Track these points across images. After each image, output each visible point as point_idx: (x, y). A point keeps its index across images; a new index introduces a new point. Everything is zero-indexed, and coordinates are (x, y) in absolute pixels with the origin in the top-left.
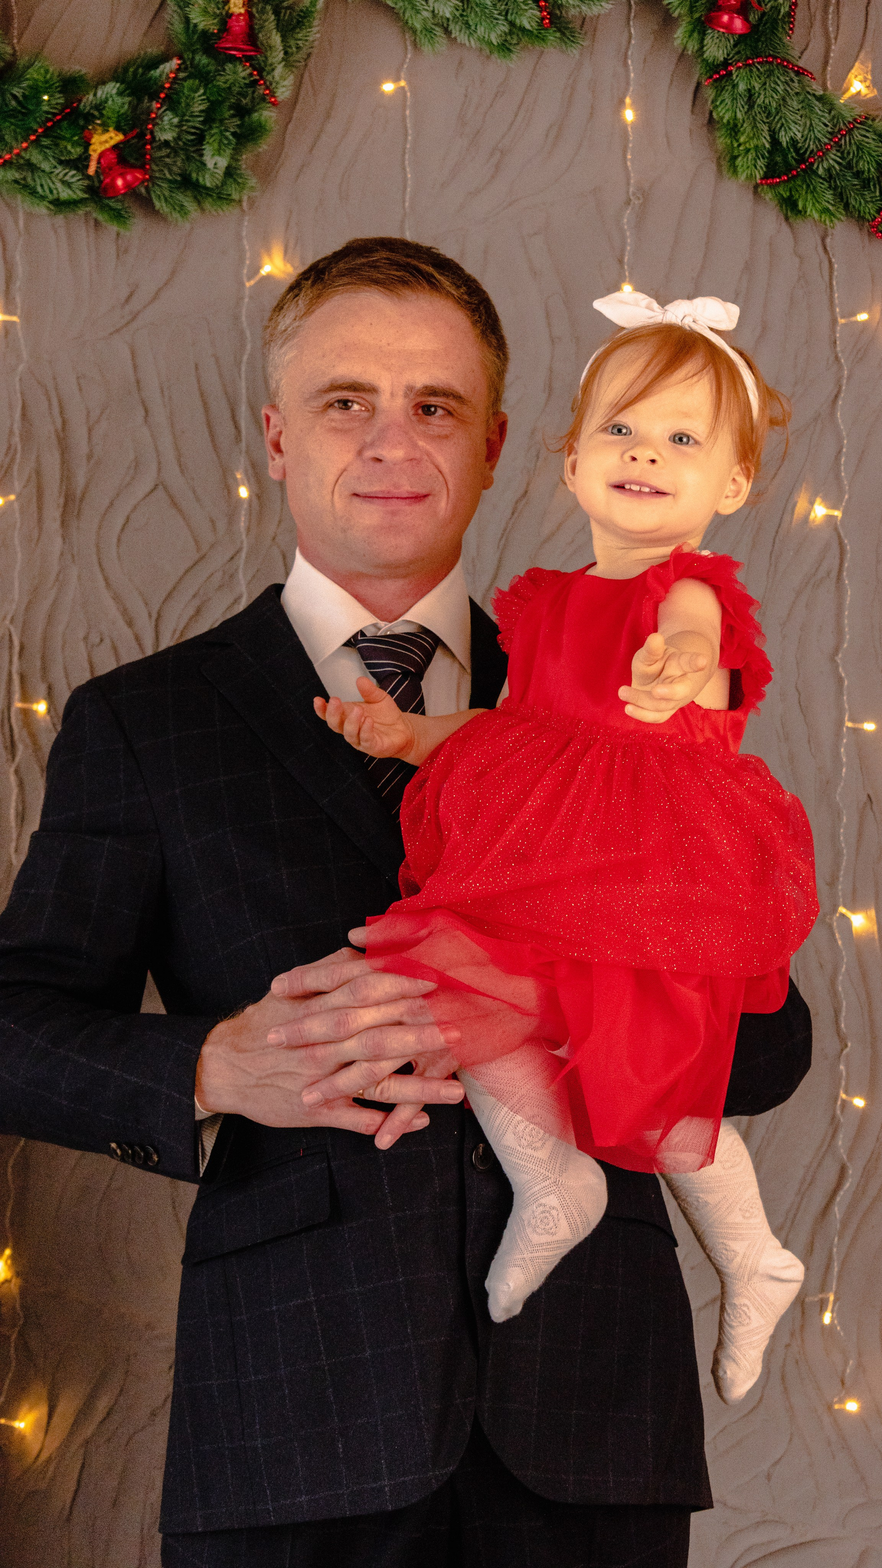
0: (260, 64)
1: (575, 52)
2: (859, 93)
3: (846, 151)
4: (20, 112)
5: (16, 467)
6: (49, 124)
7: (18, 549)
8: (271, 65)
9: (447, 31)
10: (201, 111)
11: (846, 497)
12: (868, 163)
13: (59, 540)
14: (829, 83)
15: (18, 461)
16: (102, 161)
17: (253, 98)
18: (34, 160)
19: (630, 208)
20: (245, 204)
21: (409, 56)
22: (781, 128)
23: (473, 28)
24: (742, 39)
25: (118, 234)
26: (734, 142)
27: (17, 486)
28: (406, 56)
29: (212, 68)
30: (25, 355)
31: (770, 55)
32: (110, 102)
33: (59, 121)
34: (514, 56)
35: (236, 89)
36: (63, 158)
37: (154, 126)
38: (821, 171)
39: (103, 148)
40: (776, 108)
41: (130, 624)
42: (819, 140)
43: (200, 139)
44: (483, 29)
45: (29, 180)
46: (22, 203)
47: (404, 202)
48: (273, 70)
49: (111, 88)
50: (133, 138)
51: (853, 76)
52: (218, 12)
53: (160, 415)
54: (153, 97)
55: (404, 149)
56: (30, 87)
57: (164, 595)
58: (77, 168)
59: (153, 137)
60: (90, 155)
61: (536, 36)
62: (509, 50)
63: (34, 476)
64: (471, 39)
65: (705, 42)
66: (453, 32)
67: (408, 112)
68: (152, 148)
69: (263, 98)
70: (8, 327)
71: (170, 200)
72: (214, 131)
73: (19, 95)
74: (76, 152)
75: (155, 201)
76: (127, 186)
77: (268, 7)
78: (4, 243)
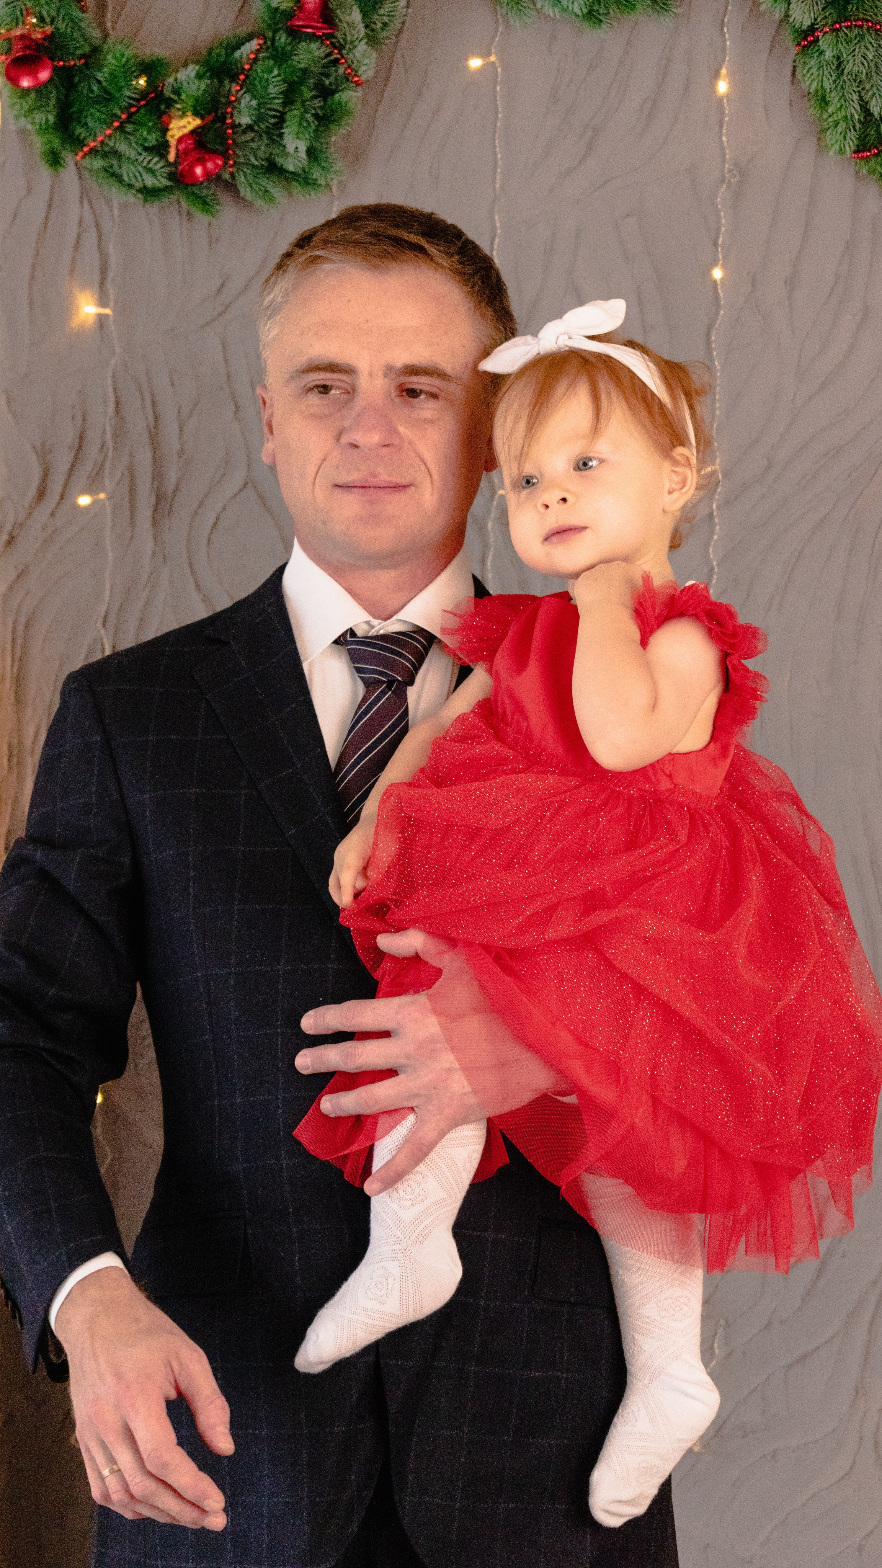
0: (339, 42)
1: (667, 21)
4: (105, 98)
5: (108, 465)
6: (133, 110)
7: (110, 550)
8: (352, 43)
10: (279, 93)
13: (150, 543)
15: (110, 461)
16: (182, 147)
17: (336, 78)
18: (118, 147)
19: (724, 186)
20: (334, 188)
21: (501, 29)
22: (872, 96)
25: (210, 224)
26: (823, 113)
27: (108, 483)
28: (496, 30)
29: (289, 47)
30: (118, 349)
31: (860, 19)
32: (189, 86)
33: (143, 106)
34: (607, 28)
35: (314, 69)
36: (145, 145)
37: (233, 109)
39: (181, 133)
40: (866, 76)
43: (281, 120)
45: (116, 169)
46: (115, 194)
47: (494, 182)
48: (354, 48)
49: (194, 70)
50: (212, 122)
54: (234, 78)
55: (497, 127)
56: (113, 71)
58: (160, 156)
59: (233, 124)
60: (169, 141)
61: (624, 6)
62: (600, 21)
63: (126, 473)
65: (791, 7)
67: (498, 88)
68: (235, 133)
69: (346, 78)
70: (101, 320)
71: (254, 186)
72: (295, 112)
73: (102, 79)
74: (152, 139)
75: (242, 190)
76: (209, 174)
78: (100, 234)
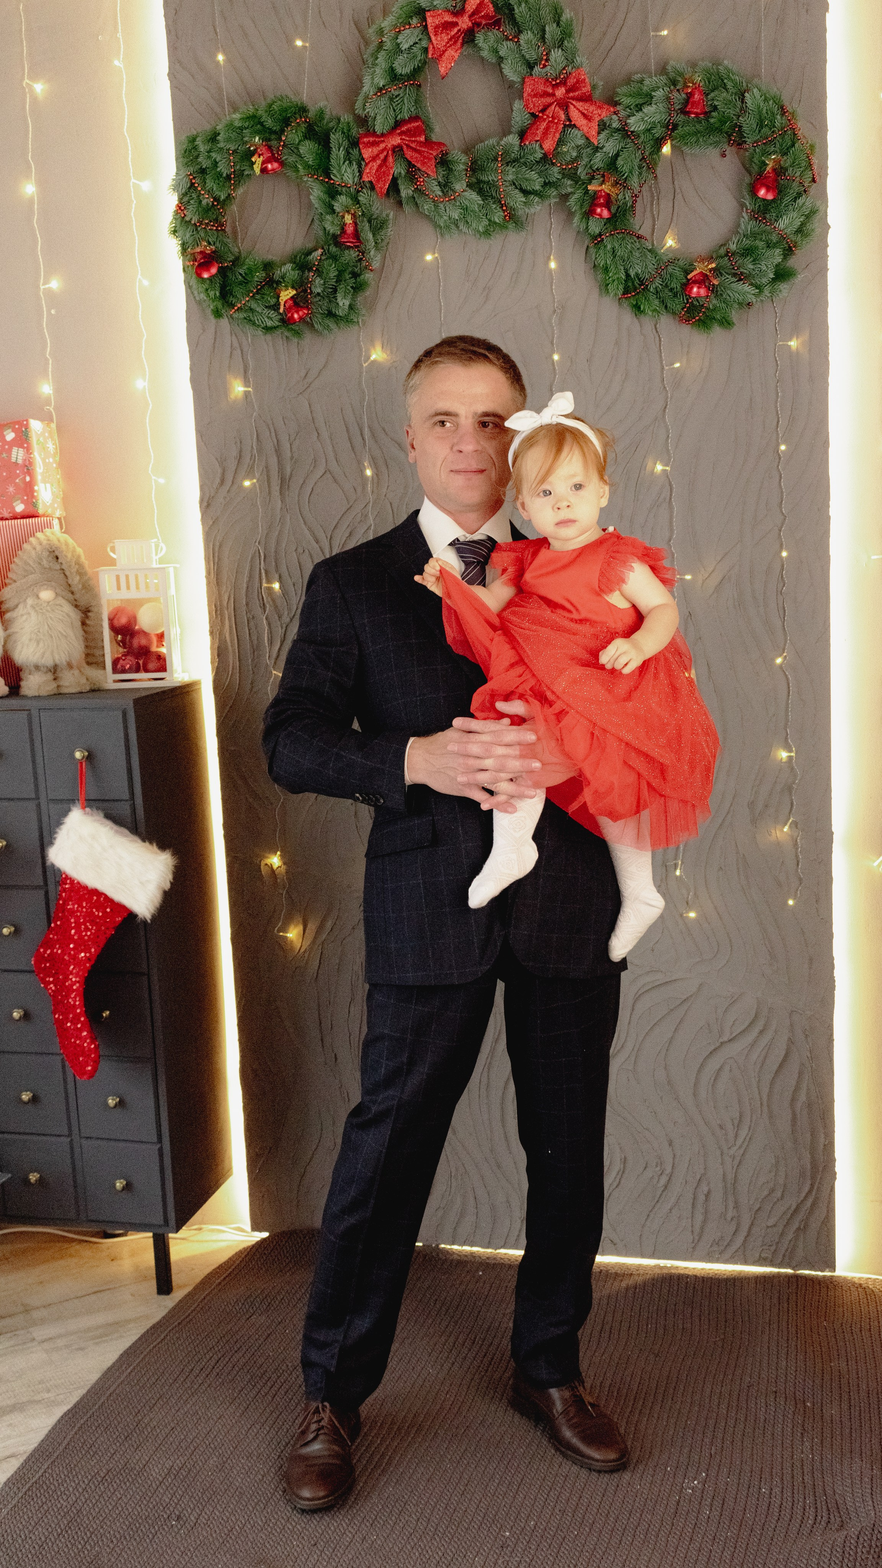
0: (362, 250)
1: (523, 234)
2: (671, 246)
3: (664, 278)
4: (244, 282)
5: (256, 465)
6: (259, 287)
7: (260, 507)
8: (368, 250)
9: (458, 227)
10: (334, 276)
11: (672, 459)
12: (676, 283)
13: (280, 502)
14: (655, 241)
15: (256, 463)
16: (287, 305)
17: (361, 268)
18: (252, 307)
19: (556, 314)
20: (360, 323)
21: (438, 240)
22: (630, 267)
23: (470, 224)
24: (609, 220)
25: (298, 343)
26: (607, 276)
27: (257, 474)
29: (338, 253)
30: (255, 407)
31: (623, 229)
32: (289, 274)
33: (264, 285)
34: (492, 237)
35: (351, 264)
36: (267, 305)
37: (311, 285)
38: (652, 289)
39: (286, 298)
40: (627, 257)
42: (650, 273)
43: (335, 291)
44: (475, 224)
45: (252, 317)
46: (249, 330)
47: (441, 317)
48: (370, 252)
49: (289, 266)
50: (301, 292)
51: (668, 237)
52: (339, 223)
53: (325, 435)
54: (310, 270)
55: (440, 289)
56: (248, 269)
57: (333, 527)
58: (274, 310)
59: (311, 293)
60: (280, 302)
61: (502, 227)
62: (490, 234)
63: (265, 469)
64: (470, 230)
65: (589, 224)
66: (460, 226)
67: (440, 270)
68: (311, 297)
69: (366, 267)
70: (246, 394)
71: (322, 324)
72: (342, 286)
73: (243, 273)
74: (273, 301)
75: (316, 326)
76: (300, 318)
77: (365, 219)
78: (242, 351)
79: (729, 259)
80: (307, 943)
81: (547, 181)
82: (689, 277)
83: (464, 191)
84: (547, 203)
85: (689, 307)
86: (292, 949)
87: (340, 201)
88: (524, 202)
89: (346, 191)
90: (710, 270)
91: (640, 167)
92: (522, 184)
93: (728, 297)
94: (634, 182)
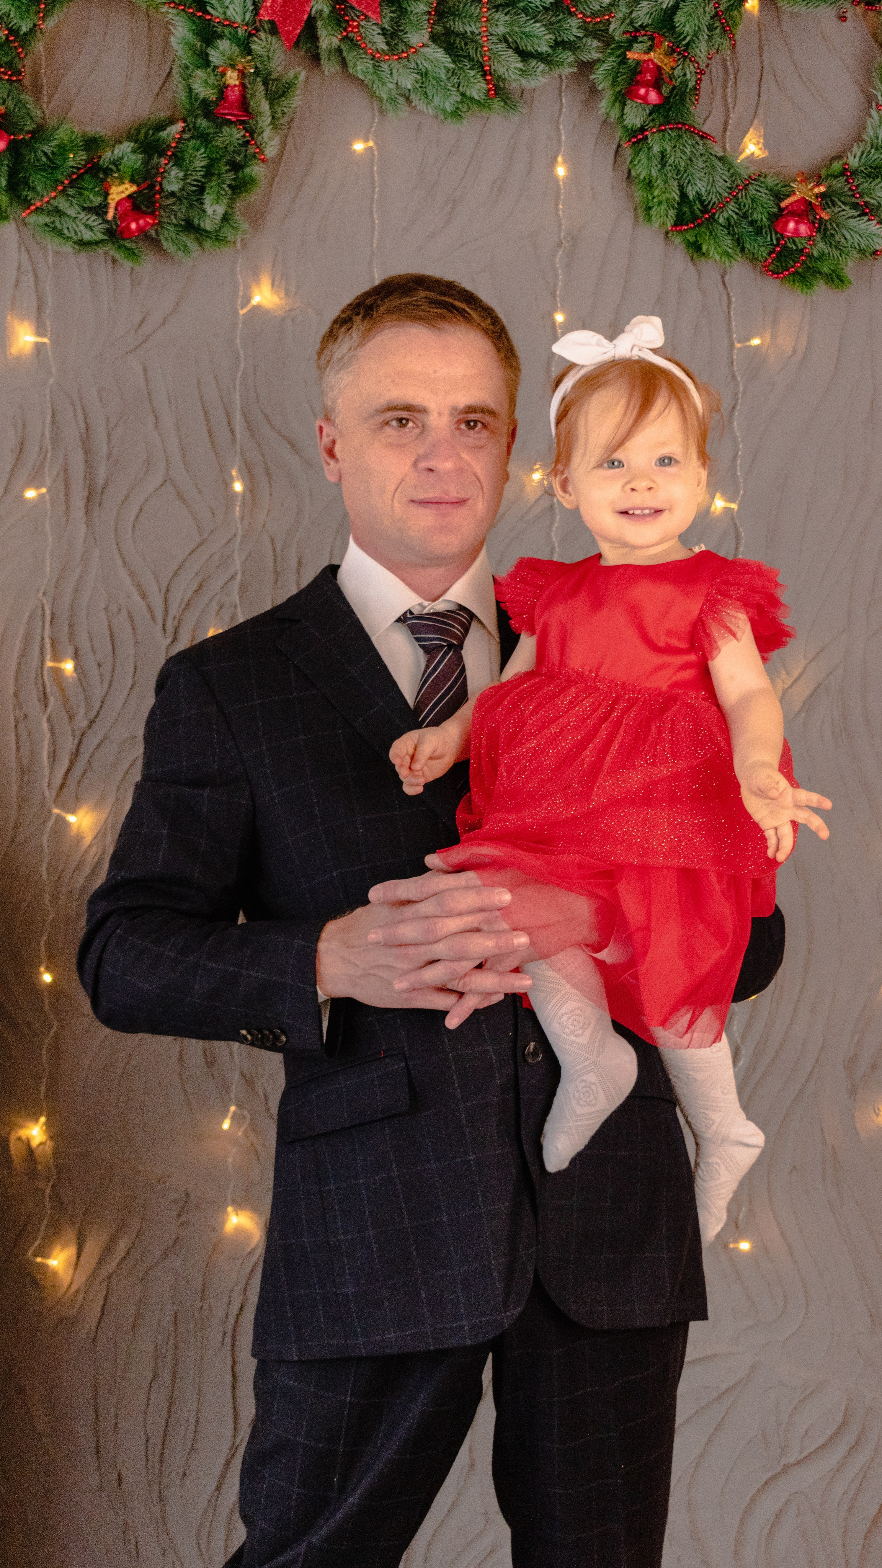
0: (251, 127)
1: (515, 118)
2: (753, 154)
3: (742, 204)
4: (49, 166)
5: (47, 465)
6: (74, 177)
7: (49, 533)
8: (261, 128)
9: (408, 100)
10: (202, 167)
11: (741, 492)
12: (761, 213)
13: (83, 527)
14: (728, 145)
15: (48, 460)
16: (119, 208)
17: (246, 156)
18: (61, 207)
19: (562, 250)
20: (239, 245)
21: (376, 120)
22: (688, 183)
23: (430, 98)
24: (656, 109)
25: (132, 269)
26: (649, 194)
27: (48, 480)
28: (373, 122)
29: (211, 130)
30: (54, 370)
31: (679, 123)
32: (126, 159)
33: (83, 174)
34: (464, 122)
35: (231, 148)
36: (85, 205)
37: (162, 178)
38: (721, 220)
39: (120, 197)
40: (684, 167)
41: (143, 596)
42: (720, 194)
43: (201, 190)
44: (438, 98)
45: (57, 224)
46: (52, 243)
47: (372, 242)
48: (262, 132)
49: (127, 147)
50: (145, 189)
51: (748, 140)
52: (216, 83)
53: (167, 420)
54: (162, 154)
55: (373, 198)
56: (58, 146)
57: (172, 573)
58: (97, 214)
59: (162, 189)
60: (109, 203)
61: (483, 105)
63: (62, 472)
64: (429, 108)
65: (625, 111)
66: (414, 100)
67: (375, 168)
68: (161, 198)
69: (254, 156)
70: (38, 347)
71: (176, 241)
72: (213, 183)
73: (49, 152)
74: (97, 200)
75: (164, 242)
76: (140, 229)
77: (258, 79)
78: (36, 277)
79: (846, 180)
80: (81, 1279)
81: (559, 39)
82: (783, 205)
83: (424, 46)
84: (558, 71)
85: (780, 252)
86: (55, 1287)
87: (221, 48)
88: (521, 70)
89: (230, 33)
90: (818, 196)
91: (711, 28)
92: (519, 41)
93: (843, 240)
94: (701, 50)
